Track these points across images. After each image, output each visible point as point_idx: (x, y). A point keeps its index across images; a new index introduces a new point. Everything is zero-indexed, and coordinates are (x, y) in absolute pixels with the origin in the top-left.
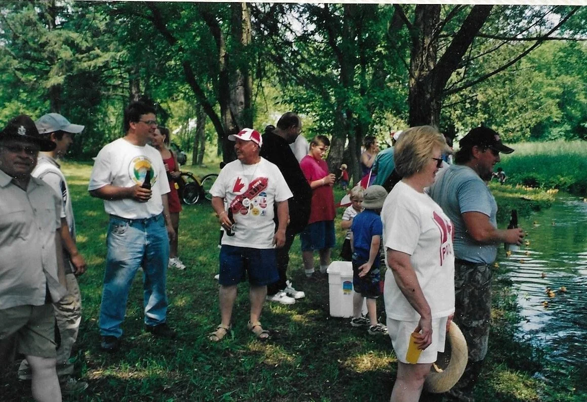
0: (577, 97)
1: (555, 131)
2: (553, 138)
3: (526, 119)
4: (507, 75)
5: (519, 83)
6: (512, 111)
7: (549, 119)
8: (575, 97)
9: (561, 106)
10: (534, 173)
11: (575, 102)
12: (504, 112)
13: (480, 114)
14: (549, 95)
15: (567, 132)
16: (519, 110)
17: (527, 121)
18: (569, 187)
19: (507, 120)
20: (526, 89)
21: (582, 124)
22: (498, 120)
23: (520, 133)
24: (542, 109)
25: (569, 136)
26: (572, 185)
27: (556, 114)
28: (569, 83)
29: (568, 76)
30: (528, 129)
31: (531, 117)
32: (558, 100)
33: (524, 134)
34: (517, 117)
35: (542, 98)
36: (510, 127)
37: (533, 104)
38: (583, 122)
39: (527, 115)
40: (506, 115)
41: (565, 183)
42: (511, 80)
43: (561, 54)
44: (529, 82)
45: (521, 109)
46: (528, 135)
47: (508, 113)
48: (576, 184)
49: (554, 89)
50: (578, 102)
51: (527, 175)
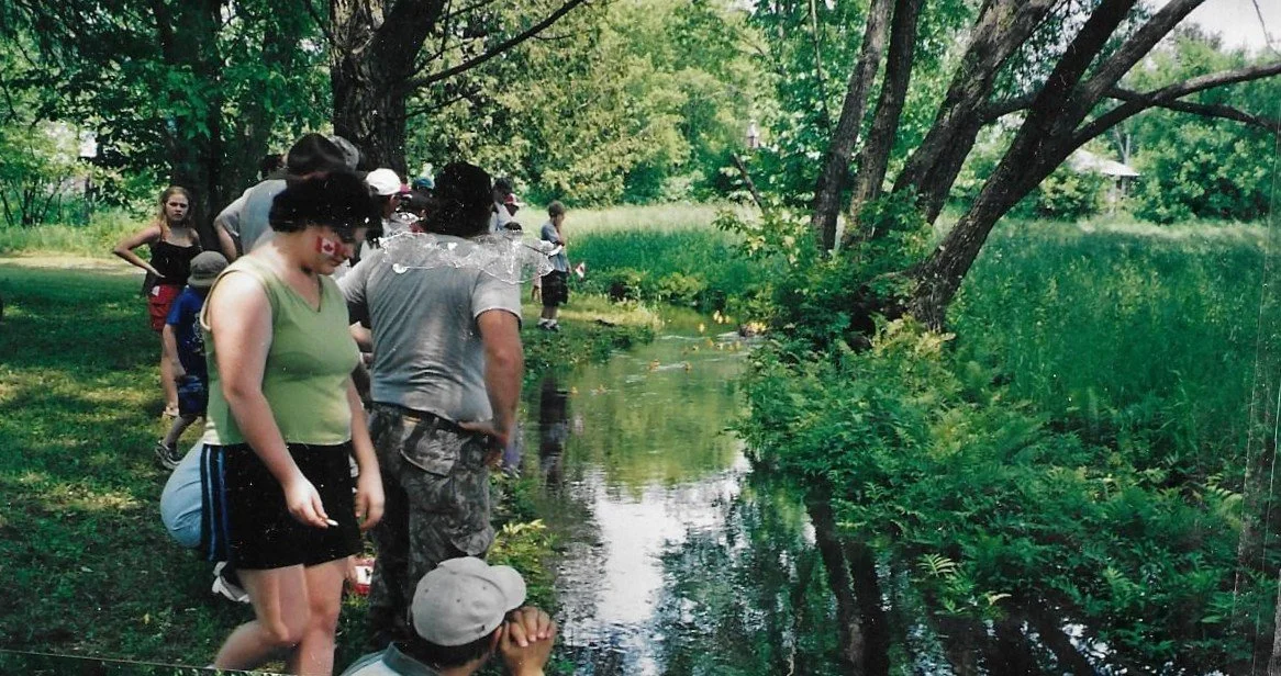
0: (719, 114)
1: (679, 183)
2: (674, 197)
3: (612, 155)
4: (573, 60)
5: (599, 79)
6: (585, 137)
7: (662, 156)
8: (714, 114)
9: (687, 131)
10: (631, 269)
11: (716, 124)
12: (571, 138)
13: (517, 140)
14: (661, 106)
15: (698, 185)
16: (601, 135)
17: (616, 159)
18: (696, 298)
19: (577, 156)
20: (613, 92)
21: (722, 170)
22: (558, 156)
23: (603, 186)
24: (646, 134)
25: (699, 194)
26: (700, 293)
27: (677, 147)
28: (701, 86)
29: (700, 69)
30: (620, 178)
31: (623, 151)
32: (682, 120)
33: (611, 189)
34: (597, 149)
35: (648, 114)
36: (583, 171)
37: (628, 122)
38: (725, 166)
39: (615, 147)
40: (574, 144)
41: (688, 289)
42: (581, 70)
43: (680, 20)
44: (619, 76)
45: (606, 132)
46: (620, 189)
47: (578, 141)
48: (708, 290)
49: (671, 93)
50: (720, 126)
51: (616, 273)
